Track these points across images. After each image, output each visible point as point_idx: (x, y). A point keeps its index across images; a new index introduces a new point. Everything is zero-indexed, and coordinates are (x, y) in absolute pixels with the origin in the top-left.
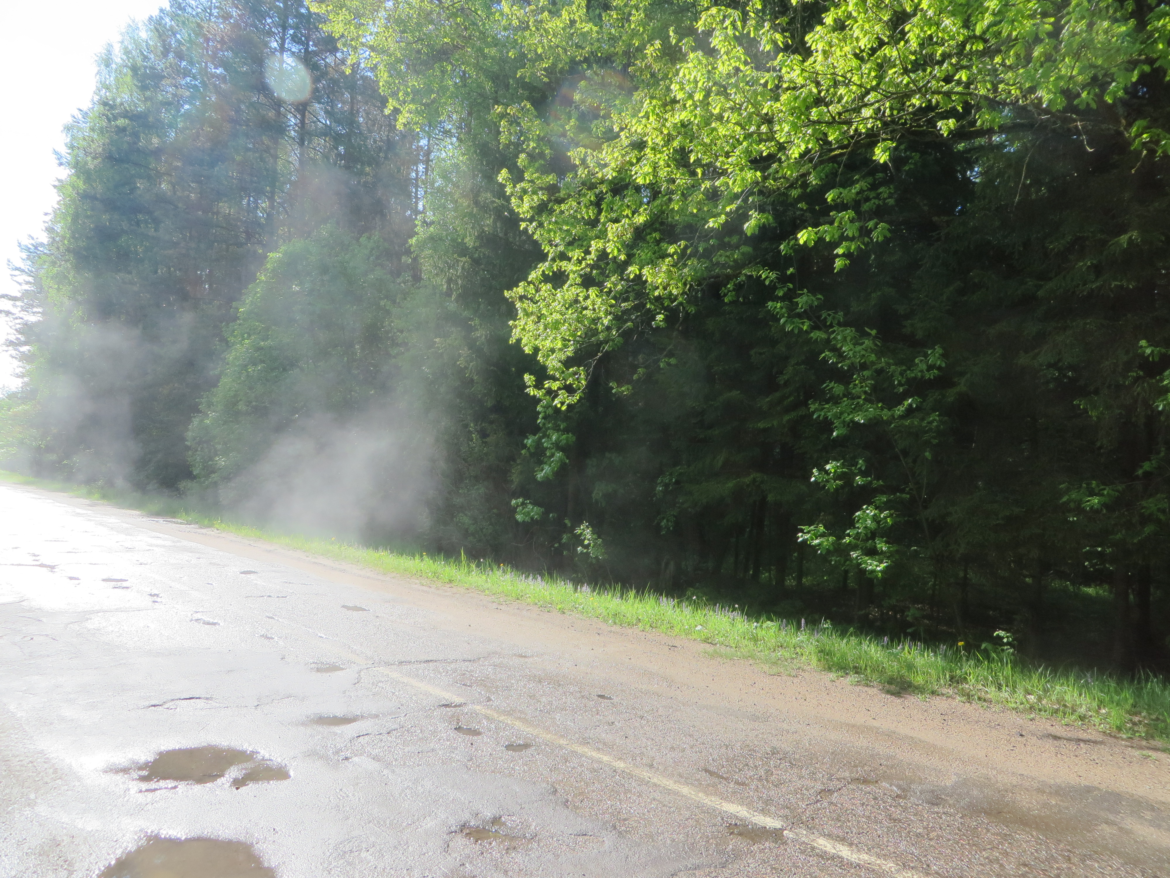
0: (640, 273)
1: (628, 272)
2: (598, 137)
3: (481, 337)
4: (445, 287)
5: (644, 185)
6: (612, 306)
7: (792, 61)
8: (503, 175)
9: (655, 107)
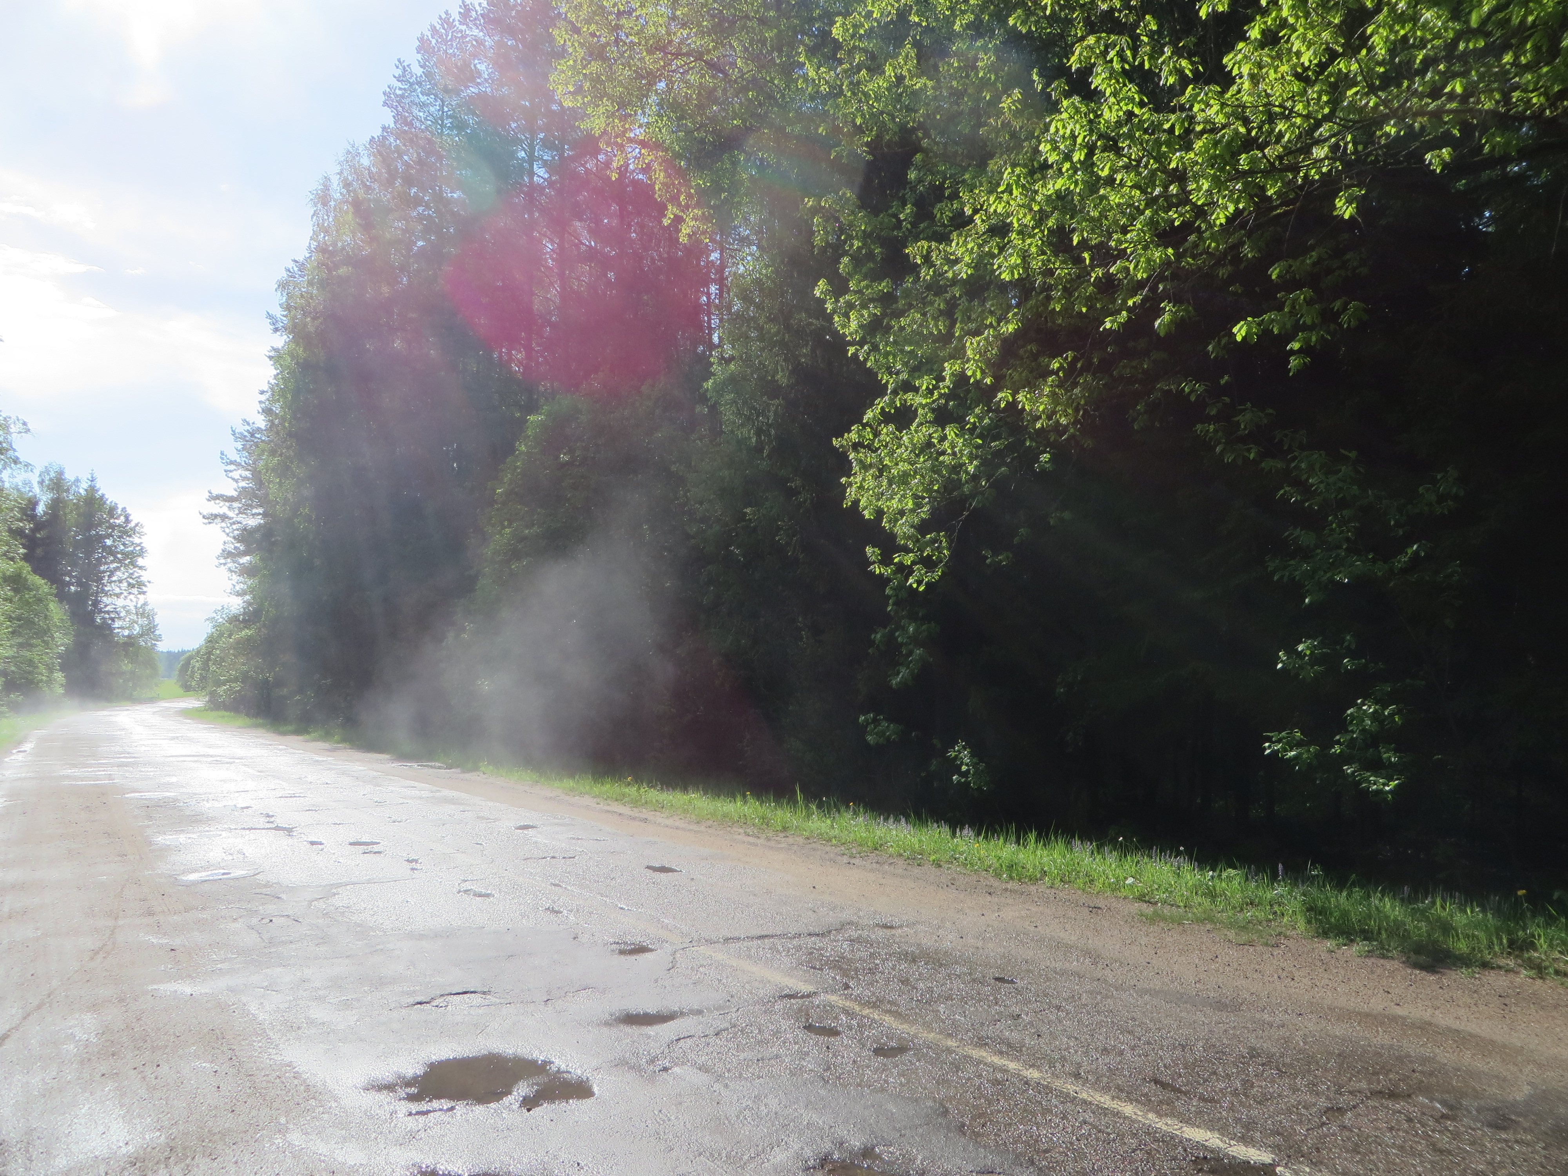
0: (1014, 400)
1: (997, 399)
2: (943, 225)
3: (805, 501)
4: (754, 440)
5: (1011, 282)
6: (978, 447)
7: (1206, 94)
8: (820, 288)
9: (1019, 176)
